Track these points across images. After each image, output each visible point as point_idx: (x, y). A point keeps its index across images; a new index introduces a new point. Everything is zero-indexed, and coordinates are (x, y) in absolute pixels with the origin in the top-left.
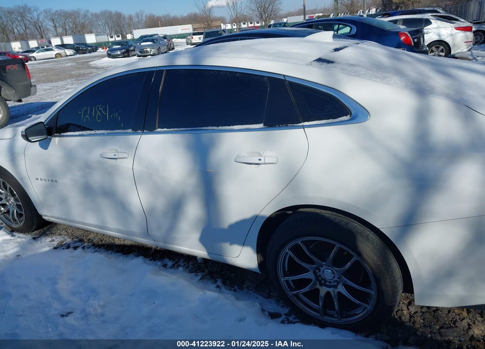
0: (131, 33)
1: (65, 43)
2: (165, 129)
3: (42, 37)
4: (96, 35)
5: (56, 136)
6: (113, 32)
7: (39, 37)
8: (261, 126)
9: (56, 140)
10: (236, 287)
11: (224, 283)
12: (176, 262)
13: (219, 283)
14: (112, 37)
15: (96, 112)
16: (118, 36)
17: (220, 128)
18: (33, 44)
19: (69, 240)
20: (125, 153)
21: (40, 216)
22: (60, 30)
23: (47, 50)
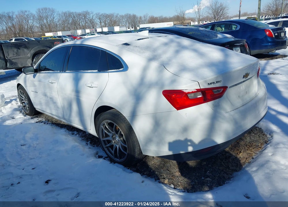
0: (139, 26)
1: (104, 31)
2: (69, 71)
3: (93, 28)
4: (120, 27)
5: (38, 73)
6: (130, 25)
7: (92, 27)
8: (97, 71)
9: (38, 74)
10: (95, 145)
11: (91, 143)
12: (79, 133)
13: (89, 143)
14: (129, 28)
15: (50, 63)
16: (132, 28)
17: (85, 71)
18: (88, 31)
19: (44, 120)
20: (55, 81)
21: (35, 109)
22: (103, 24)
23: (92, 35)
